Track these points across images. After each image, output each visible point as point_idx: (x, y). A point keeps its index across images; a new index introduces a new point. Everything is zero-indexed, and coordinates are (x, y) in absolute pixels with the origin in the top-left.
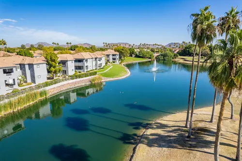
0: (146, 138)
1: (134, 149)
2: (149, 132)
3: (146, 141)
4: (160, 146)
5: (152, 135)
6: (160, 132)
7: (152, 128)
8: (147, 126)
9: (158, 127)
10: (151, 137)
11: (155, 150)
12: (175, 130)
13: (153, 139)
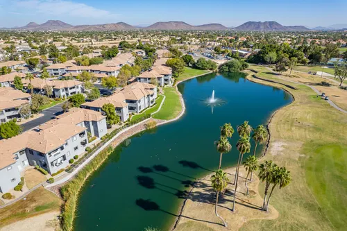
0: (192, 195)
1: (185, 202)
2: (195, 190)
3: (191, 197)
4: (199, 201)
5: (196, 192)
6: (201, 190)
7: (197, 187)
8: (194, 184)
9: (201, 187)
10: (195, 194)
11: (196, 203)
12: (210, 190)
13: (196, 196)
